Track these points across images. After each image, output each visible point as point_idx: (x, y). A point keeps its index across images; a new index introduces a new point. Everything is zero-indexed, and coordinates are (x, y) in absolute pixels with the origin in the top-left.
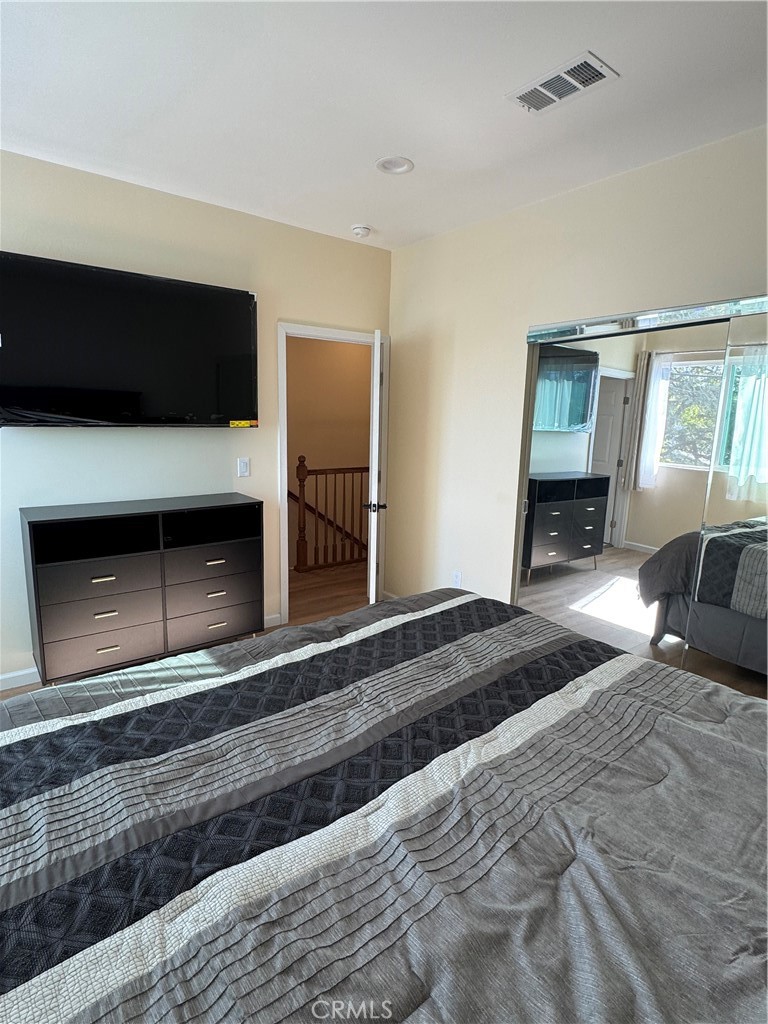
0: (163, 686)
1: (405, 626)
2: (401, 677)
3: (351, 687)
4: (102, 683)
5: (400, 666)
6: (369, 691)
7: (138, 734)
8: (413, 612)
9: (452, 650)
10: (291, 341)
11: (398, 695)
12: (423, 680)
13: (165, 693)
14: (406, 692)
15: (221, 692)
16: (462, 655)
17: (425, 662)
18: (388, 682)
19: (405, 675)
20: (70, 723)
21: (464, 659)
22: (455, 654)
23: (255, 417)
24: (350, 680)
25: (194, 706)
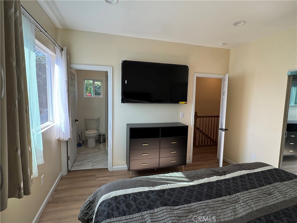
0: (172, 182)
1: (248, 174)
2: (253, 195)
3: (234, 195)
4: (156, 178)
5: (251, 190)
6: (242, 198)
7: (169, 197)
8: (249, 170)
9: (271, 188)
10: (197, 78)
11: (254, 202)
12: (262, 198)
13: (173, 185)
14: (257, 202)
15: (190, 188)
16: (276, 191)
17: (261, 191)
18: (249, 196)
19: (254, 195)
20: (150, 189)
21: (277, 193)
22: (272, 190)
23: (186, 101)
24: (233, 192)
25: (183, 191)
